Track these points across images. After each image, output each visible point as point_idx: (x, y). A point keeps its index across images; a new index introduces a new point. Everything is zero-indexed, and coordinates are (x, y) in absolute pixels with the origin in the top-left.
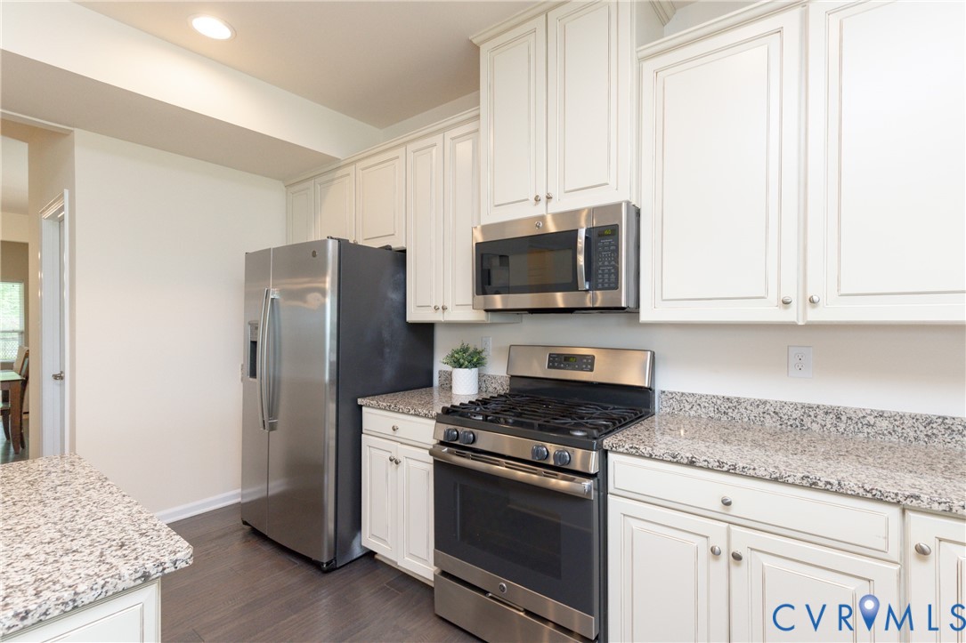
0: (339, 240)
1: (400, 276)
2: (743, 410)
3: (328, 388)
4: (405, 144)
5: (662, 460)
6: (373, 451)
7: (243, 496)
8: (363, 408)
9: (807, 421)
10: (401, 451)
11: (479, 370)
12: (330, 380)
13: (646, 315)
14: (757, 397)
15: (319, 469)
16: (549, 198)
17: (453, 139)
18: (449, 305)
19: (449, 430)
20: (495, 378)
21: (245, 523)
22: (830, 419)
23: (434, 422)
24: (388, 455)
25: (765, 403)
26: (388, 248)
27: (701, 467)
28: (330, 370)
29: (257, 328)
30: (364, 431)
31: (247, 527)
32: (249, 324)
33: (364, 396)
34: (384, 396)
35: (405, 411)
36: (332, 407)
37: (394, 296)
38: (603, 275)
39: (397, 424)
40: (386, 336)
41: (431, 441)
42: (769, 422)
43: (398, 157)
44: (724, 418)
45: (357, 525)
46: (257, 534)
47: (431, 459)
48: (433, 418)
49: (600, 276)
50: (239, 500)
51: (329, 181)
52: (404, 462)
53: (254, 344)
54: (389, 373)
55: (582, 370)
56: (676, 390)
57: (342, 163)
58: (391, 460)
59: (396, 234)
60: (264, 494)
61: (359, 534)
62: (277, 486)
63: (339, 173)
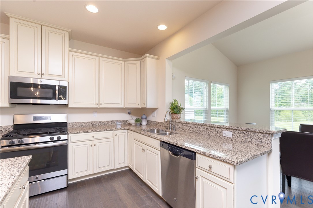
2: (86, 124)
5: (82, 133)
9: (96, 124)
13: (70, 106)
14: (88, 121)
16: (43, 75)
22: (100, 123)
25: (90, 122)
27: (89, 132)
42: (90, 125)
44: (82, 126)
56: (72, 122)
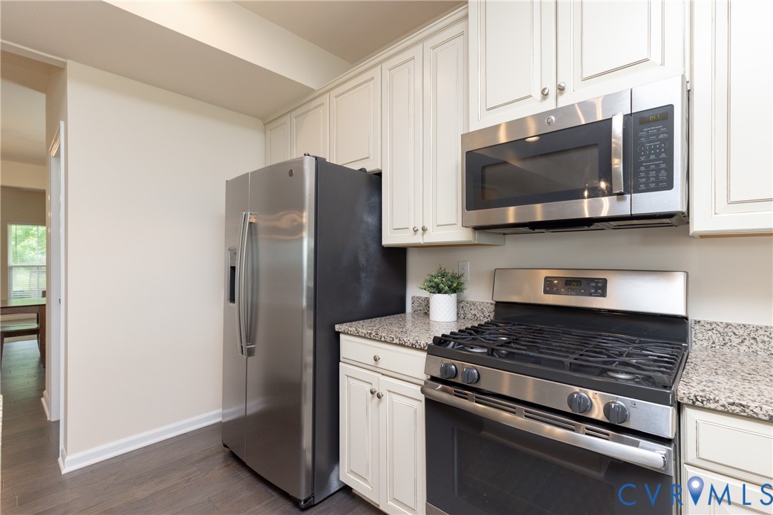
0: (316, 158)
1: (375, 199)
3: (305, 314)
4: (381, 62)
6: (352, 381)
7: (223, 416)
8: (341, 336)
10: (383, 384)
11: (457, 296)
12: (308, 306)
13: (698, 224)
15: (297, 388)
16: (561, 89)
17: (434, 48)
18: (429, 226)
19: (446, 365)
20: (474, 304)
21: (225, 446)
23: (424, 355)
24: (368, 388)
26: (363, 170)
28: (308, 294)
29: (235, 254)
30: (341, 359)
31: (226, 449)
32: (229, 250)
33: (341, 322)
34: (361, 322)
35: (388, 340)
36: (309, 334)
37: (370, 220)
38: (647, 172)
39: (379, 354)
40: (362, 260)
41: (422, 377)
43: (373, 78)
45: (334, 456)
46: (235, 458)
47: (422, 397)
48: (421, 349)
49: (643, 174)
50: (219, 419)
51: (303, 114)
52: (386, 396)
53: (233, 269)
54: (365, 298)
55: (590, 295)
56: (718, 321)
57: (317, 94)
58: (372, 393)
59: (371, 157)
60: (242, 414)
61: (336, 467)
62: (255, 405)
63: (314, 104)
